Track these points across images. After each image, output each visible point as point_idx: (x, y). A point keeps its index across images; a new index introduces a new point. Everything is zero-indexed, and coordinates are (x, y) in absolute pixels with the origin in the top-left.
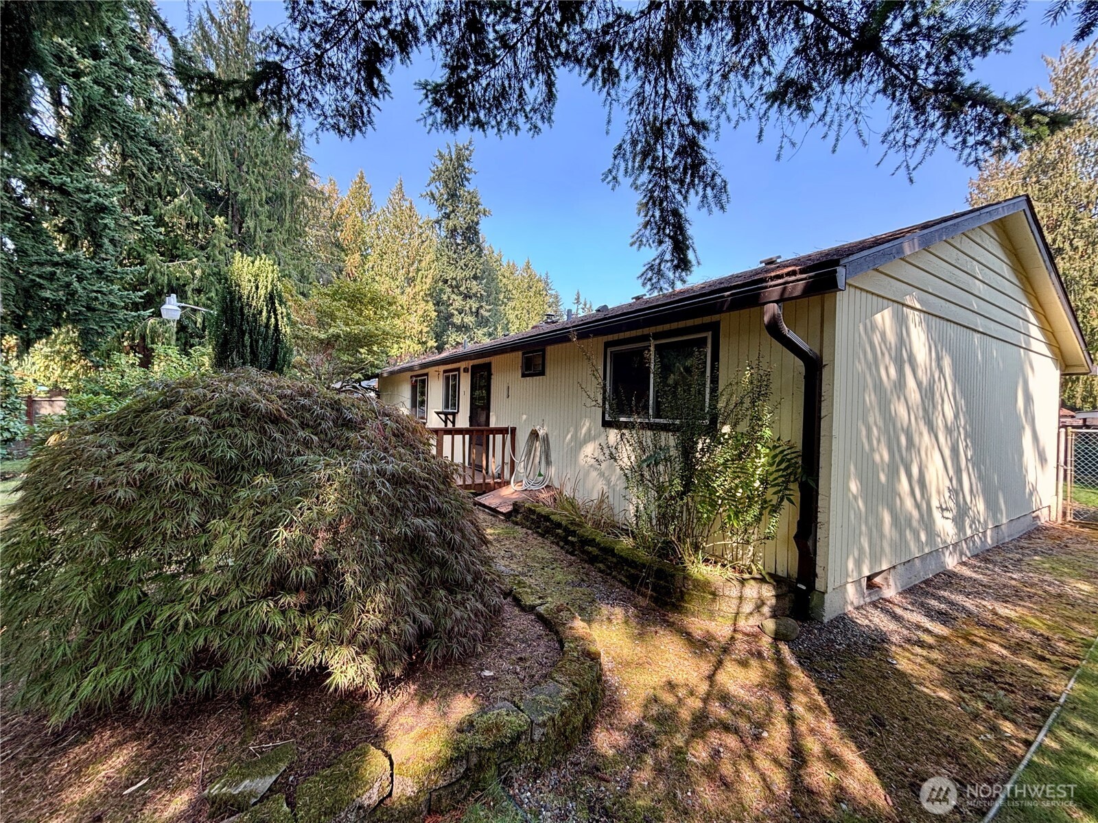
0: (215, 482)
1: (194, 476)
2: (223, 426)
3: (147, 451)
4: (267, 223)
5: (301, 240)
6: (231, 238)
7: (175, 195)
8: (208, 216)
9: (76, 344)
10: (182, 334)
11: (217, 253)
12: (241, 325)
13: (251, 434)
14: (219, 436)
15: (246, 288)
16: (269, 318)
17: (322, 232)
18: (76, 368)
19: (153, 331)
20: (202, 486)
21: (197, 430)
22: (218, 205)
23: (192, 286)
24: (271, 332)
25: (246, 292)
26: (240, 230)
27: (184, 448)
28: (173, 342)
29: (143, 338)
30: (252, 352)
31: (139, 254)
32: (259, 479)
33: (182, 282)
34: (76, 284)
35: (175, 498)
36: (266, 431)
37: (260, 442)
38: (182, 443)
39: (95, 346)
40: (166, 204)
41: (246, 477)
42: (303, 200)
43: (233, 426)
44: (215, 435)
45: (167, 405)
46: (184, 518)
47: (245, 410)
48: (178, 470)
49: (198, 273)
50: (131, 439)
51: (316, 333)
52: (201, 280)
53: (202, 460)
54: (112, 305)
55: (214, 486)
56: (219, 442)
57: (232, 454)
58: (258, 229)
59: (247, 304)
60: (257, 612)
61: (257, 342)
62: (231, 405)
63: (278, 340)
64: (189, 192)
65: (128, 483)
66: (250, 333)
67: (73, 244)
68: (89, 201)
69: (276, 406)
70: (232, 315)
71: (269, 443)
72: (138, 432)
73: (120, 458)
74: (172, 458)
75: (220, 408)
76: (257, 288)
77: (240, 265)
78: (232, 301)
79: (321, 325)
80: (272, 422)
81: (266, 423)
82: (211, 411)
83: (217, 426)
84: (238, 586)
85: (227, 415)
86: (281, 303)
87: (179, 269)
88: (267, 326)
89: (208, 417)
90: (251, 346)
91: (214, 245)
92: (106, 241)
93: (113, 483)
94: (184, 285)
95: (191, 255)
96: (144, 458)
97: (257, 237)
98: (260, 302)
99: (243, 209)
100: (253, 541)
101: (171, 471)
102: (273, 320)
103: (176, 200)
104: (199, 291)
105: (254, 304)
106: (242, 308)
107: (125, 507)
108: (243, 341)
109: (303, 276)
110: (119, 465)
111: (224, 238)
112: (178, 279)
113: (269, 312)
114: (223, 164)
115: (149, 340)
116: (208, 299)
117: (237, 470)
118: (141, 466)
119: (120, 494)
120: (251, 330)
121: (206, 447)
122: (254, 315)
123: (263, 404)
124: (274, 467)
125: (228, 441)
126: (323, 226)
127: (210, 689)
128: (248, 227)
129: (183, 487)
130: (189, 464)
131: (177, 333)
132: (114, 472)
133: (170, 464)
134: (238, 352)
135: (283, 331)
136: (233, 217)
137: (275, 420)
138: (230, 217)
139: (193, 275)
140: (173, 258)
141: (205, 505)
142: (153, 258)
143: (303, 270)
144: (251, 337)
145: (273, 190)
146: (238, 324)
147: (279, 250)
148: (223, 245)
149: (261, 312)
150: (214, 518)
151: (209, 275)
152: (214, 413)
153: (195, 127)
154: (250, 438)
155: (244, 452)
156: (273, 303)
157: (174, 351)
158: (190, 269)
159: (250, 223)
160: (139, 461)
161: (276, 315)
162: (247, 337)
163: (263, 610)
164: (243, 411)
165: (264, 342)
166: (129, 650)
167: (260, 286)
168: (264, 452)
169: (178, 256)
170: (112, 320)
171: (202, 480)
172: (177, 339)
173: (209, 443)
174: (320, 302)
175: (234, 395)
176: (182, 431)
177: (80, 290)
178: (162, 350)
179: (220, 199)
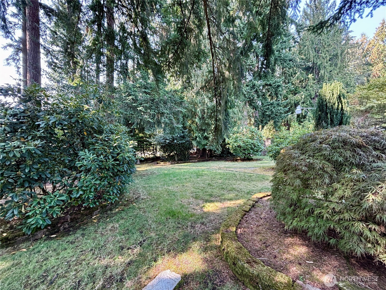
0: (333, 169)
1: (326, 166)
2: (336, 148)
3: (309, 156)
4: (329, 69)
5: (346, 69)
6: (315, 80)
7: (296, 73)
8: (306, 76)
9: (272, 126)
10: (298, 118)
11: (309, 87)
12: (326, 110)
13: (349, 152)
14: (334, 152)
15: (328, 96)
16: (339, 105)
17: (358, 61)
18: (272, 132)
19: (290, 119)
20: (329, 170)
21: (326, 150)
22: (310, 70)
23: (301, 102)
24: (339, 111)
25: (328, 98)
26: (318, 76)
27: (321, 156)
28: (296, 121)
29: (287, 121)
30: (331, 120)
31: (286, 96)
32: (355, 171)
33: (298, 101)
34: (273, 109)
35: (320, 173)
36: (356, 151)
37: (353, 155)
38: (320, 154)
39: (277, 125)
40: (293, 78)
41: (347, 169)
42: (347, 51)
43: (340, 149)
44: (333, 152)
45: (313, 141)
46: (323, 180)
47: (345, 142)
48: (320, 163)
49: (303, 97)
50: (303, 152)
51: (358, 108)
52: (304, 99)
53: (328, 160)
54: (281, 113)
55: (333, 171)
56: (335, 154)
57: (341, 159)
58: (326, 72)
59: (329, 102)
60: (357, 226)
61: (333, 116)
62: (339, 140)
63: (343, 114)
64: (300, 71)
65: (305, 166)
66: (330, 113)
67: (272, 99)
68: (276, 85)
69: (360, 140)
70: (323, 107)
71: (357, 156)
72: (304, 150)
73: (301, 157)
74: (317, 159)
75: (334, 142)
76: (333, 95)
77: (326, 88)
78: (322, 102)
79: (361, 104)
80: (358, 147)
81: (355, 147)
82: (330, 143)
83: (333, 148)
84: (347, 212)
85: (337, 144)
86: (344, 98)
87: (298, 97)
88: (338, 109)
89: (329, 145)
90: (331, 118)
91: (309, 85)
92: (279, 95)
93: (301, 164)
94: (299, 102)
95: (301, 91)
96: (309, 158)
97: (325, 76)
98: (334, 100)
99: (319, 67)
100: (354, 196)
101: (318, 163)
102: (340, 106)
103: (296, 75)
104: (303, 103)
105: (332, 101)
106: (326, 104)
107: (305, 173)
108: (327, 117)
109: (347, 85)
110: (302, 159)
111: (312, 81)
112: (297, 101)
113: (338, 103)
114: (312, 54)
115: (289, 122)
116: (307, 105)
117: (343, 166)
118: (308, 160)
119: (303, 168)
120: (330, 112)
121: (330, 156)
122: (332, 106)
123: (354, 140)
124: (360, 166)
125: (339, 154)
126: (358, 58)
127: (335, 246)
128: (322, 74)
129: (322, 169)
130: (324, 161)
131: (297, 118)
132: (301, 162)
133: (317, 161)
134: (325, 121)
135: (346, 109)
136: (315, 72)
137: (360, 146)
138: (314, 73)
139: (302, 98)
140: (295, 94)
141: (331, 177)
142: (290, 96)
143: (347, 82)
144: (330, 114)
145: (332, 54)
146: (325, 110)
147: (335, 77)
148: (312, 84)
149: (335, 104)
150: (335, 183)
151: (307, 96)
152: (331, 144)
153: (302, 47)
154: (348, 154)
155: (346, 159)
156: (340, 99)
157: (297, 124)
158: (301, 96)
159: (322, 72)
160: (307, 159)
161: (341, 103)
162: (329, 115)
163: (360, 226)
164: (344, 142)
165: (336, 115)
166: (306, 218)
167: (334, 94)
168: (355, 159)
169: (297, 93)
170: (281, 117)
171: (329, 168)
172: (297, 120)
173: (331, 155)
174: (361, 93)
175: (339, 136)
176: (320, 150)
177: (274, 111)
178: (293, 124)
179: (310, 68)
